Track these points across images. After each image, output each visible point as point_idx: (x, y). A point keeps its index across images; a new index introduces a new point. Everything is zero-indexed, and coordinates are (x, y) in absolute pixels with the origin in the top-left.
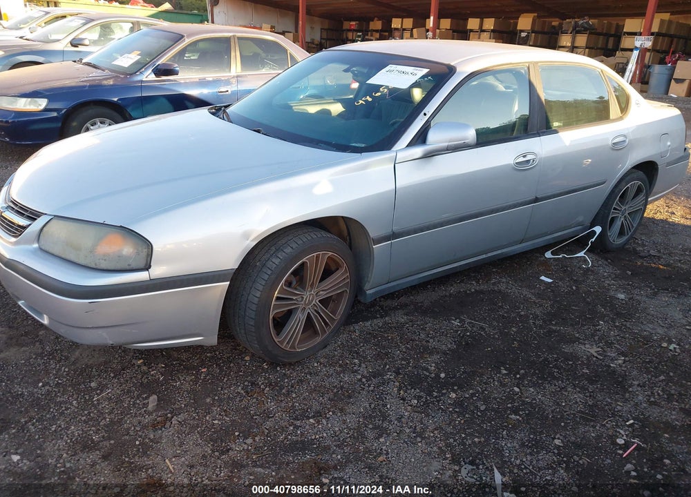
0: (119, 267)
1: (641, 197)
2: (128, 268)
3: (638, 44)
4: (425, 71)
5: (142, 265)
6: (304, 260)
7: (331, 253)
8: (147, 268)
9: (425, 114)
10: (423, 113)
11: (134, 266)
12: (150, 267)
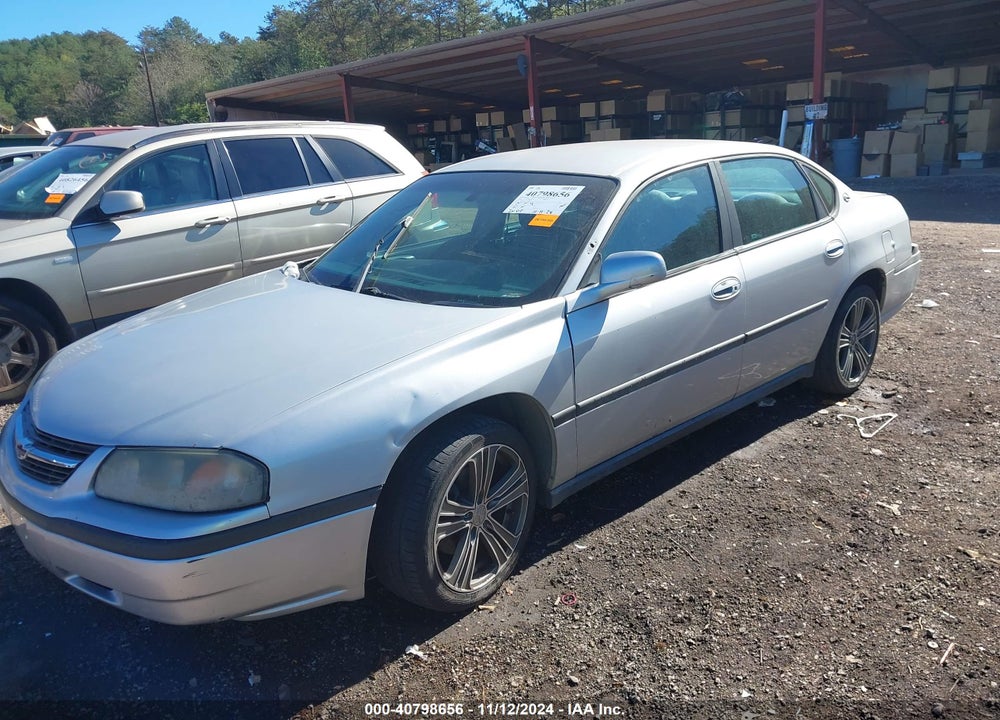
0: (226, 505)
1: (872, 318)
2: (238, 505)
3: (810, 115)
4: (580, 189)
5: (257, 498)
6: (469, 459)
7: (501, 446)
8: (264, 500)
9: (592, 246)
10: (588, 245)
11: (247, 500)
12: (268, 499)
